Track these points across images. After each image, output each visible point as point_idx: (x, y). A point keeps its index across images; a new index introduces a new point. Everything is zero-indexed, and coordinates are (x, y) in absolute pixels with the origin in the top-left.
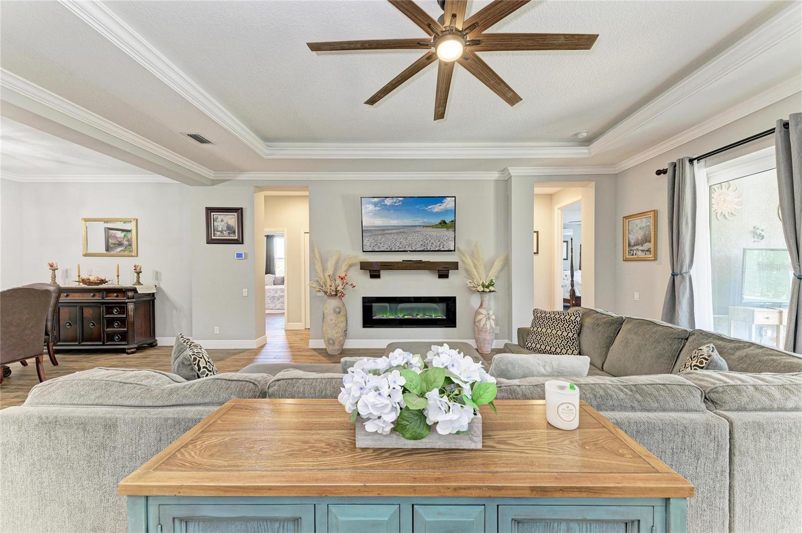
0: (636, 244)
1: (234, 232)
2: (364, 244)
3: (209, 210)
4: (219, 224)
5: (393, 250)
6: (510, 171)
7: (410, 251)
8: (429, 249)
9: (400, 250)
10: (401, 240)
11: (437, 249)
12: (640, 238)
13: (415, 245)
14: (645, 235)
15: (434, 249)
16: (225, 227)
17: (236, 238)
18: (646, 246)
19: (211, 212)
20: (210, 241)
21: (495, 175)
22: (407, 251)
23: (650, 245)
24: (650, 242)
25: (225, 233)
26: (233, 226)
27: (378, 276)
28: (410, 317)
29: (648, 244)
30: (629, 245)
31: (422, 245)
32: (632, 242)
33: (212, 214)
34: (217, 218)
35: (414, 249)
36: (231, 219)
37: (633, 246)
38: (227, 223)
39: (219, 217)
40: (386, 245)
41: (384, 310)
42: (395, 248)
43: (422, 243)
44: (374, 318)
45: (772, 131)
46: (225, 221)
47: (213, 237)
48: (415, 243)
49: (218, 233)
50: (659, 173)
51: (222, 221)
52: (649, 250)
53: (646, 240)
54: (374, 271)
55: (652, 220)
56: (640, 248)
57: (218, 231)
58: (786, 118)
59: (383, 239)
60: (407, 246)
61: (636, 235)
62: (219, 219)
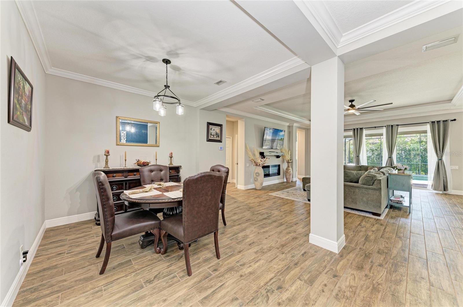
1: (219, 136)
2: (263, 145)
3: (209, 124)
4: (212, 131)
6: (293, 124)
16: (215, 133)
17: (219, 139)
20: (209, 140)
21: (288, 124)
25: (215, 136)
26: (218, 133)
33: (210, 126)
34: (212, 128)
36: (217, 129)
39: (213, 128)
44: (266, 174)
45: (352, 129)
46: (215, 130)
47: (210, 138)
49: (212, 136)
57: (212, 135)
62: (213, 129)
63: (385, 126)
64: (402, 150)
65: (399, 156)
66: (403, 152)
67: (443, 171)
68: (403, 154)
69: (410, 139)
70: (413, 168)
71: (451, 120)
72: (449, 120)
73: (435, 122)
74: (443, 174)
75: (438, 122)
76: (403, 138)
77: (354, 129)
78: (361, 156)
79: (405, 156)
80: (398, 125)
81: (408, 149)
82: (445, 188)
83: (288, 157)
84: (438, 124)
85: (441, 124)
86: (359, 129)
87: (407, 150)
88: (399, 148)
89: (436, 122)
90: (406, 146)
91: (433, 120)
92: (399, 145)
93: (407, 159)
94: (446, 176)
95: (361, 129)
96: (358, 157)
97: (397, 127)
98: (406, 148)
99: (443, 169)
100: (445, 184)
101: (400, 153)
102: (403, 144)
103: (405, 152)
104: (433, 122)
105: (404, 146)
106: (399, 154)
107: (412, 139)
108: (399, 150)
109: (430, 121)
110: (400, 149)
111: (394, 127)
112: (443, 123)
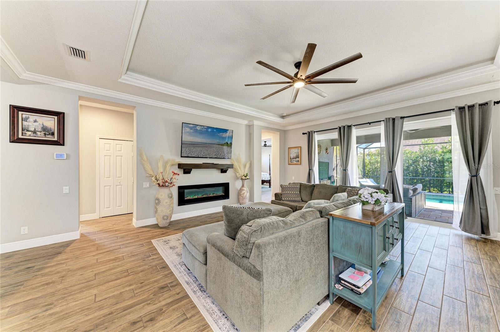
0: (293, 158)
1: (53, 134)
2: (182, 152)
3: (16, 109)
4: (30, 124)
5: (199, 157)
6: (254, 122)
7: (209, 158)
8: (219, 157)
9: (203, 157)
10: (204, 151)
11: (222, 158)
12: (295, 156)
13: (212, 154)
14: (297, 155)
15: (221, 157)
16: (40, 128)
17: (55, 139)
18: (297, 159)
19: (19, 111)
20: (17, 140)
21: (245, 122)
22: (207, 158)
23: (299, 159)
24: (299, 158)
25: (39, 133)
26: (50, 129)
27: (189, 173)
28: (206, 196)
29: (298, 159)
30: (290, 159)
31: (215, 155)
32: (292, 158)
33: (20, 113)
34: (27, 118)
35: (211, 157)
37: (292, 159)
38: (43, 125)
39: (31, 117)
40: (196, 153)
41: (190, 194)
42: (201, 156)
43: (215, 153)
44: (185, 199)
45: (337, 128)
46: (40, 122)
47: (23, 135)
48: (212, 153)
49: (29, 133)
50: (303, 134)
51: (35, 121)
52: (298, 161)
53: (297, 157)
54: (187, 169)
55: (300, 150)
56: (295, 160)
57: (28, 131)
58: (340, 126)
59: (194, 150)
60: (207, 155)
61: (293, 155)
62: (31, 119)
63: (384, 121)
64: (430, 161)
65: (427, 169)
66: (432, 163)
67: (481, 197)
68: (432, 166)
69: (441, 147)
70: (445, 185)
71: (495, 103)
72: (491, 101)
73: (464, 108)
74: (481, 203)
75: (471, 107)
76: (432, 145)
77: (340, 128)
78: (349, 168)
79: (435, 169)
80: (402, 118)
81: (439, 159)
82: (485, 229)
83: (242, 171)
84: (470, 112)
85: (477, 110)
86: (346, 127)
87: (437, 162)
88: (426, 159)
89: (467, 108)
90: (436, 155)
91: (462, 105)
92: (427, 155)
93: (437, 174)
94: (486, 206)
95: (349, 127)
96: (345, 170)
97: (401, 120)
98: (435, 158)
99: (480, 194)
100: (484, 221)
101: (428, 165)
102: (431, 153)
103: (434, 163)
104: (462, 109)
105: (432, 156)
106: (426, 167)
107: (443, 146)
108: (427, 161)
109: (456, 107)
110: (428, 159)
111: (396, 122)
112: (479, 108)
